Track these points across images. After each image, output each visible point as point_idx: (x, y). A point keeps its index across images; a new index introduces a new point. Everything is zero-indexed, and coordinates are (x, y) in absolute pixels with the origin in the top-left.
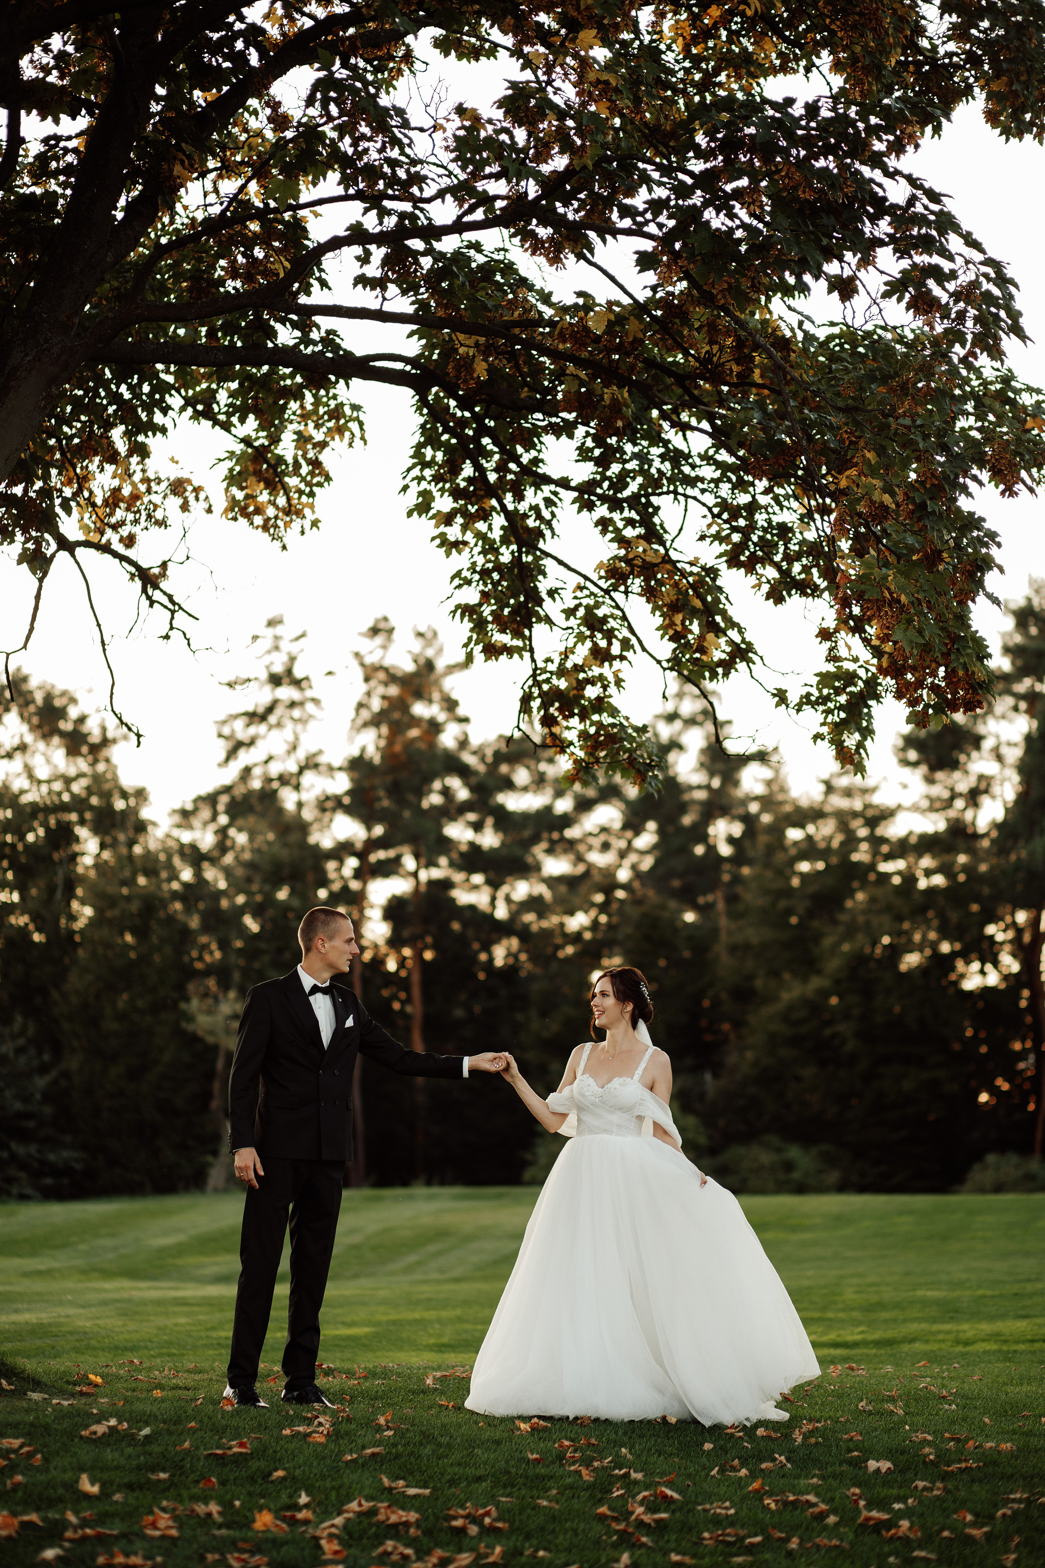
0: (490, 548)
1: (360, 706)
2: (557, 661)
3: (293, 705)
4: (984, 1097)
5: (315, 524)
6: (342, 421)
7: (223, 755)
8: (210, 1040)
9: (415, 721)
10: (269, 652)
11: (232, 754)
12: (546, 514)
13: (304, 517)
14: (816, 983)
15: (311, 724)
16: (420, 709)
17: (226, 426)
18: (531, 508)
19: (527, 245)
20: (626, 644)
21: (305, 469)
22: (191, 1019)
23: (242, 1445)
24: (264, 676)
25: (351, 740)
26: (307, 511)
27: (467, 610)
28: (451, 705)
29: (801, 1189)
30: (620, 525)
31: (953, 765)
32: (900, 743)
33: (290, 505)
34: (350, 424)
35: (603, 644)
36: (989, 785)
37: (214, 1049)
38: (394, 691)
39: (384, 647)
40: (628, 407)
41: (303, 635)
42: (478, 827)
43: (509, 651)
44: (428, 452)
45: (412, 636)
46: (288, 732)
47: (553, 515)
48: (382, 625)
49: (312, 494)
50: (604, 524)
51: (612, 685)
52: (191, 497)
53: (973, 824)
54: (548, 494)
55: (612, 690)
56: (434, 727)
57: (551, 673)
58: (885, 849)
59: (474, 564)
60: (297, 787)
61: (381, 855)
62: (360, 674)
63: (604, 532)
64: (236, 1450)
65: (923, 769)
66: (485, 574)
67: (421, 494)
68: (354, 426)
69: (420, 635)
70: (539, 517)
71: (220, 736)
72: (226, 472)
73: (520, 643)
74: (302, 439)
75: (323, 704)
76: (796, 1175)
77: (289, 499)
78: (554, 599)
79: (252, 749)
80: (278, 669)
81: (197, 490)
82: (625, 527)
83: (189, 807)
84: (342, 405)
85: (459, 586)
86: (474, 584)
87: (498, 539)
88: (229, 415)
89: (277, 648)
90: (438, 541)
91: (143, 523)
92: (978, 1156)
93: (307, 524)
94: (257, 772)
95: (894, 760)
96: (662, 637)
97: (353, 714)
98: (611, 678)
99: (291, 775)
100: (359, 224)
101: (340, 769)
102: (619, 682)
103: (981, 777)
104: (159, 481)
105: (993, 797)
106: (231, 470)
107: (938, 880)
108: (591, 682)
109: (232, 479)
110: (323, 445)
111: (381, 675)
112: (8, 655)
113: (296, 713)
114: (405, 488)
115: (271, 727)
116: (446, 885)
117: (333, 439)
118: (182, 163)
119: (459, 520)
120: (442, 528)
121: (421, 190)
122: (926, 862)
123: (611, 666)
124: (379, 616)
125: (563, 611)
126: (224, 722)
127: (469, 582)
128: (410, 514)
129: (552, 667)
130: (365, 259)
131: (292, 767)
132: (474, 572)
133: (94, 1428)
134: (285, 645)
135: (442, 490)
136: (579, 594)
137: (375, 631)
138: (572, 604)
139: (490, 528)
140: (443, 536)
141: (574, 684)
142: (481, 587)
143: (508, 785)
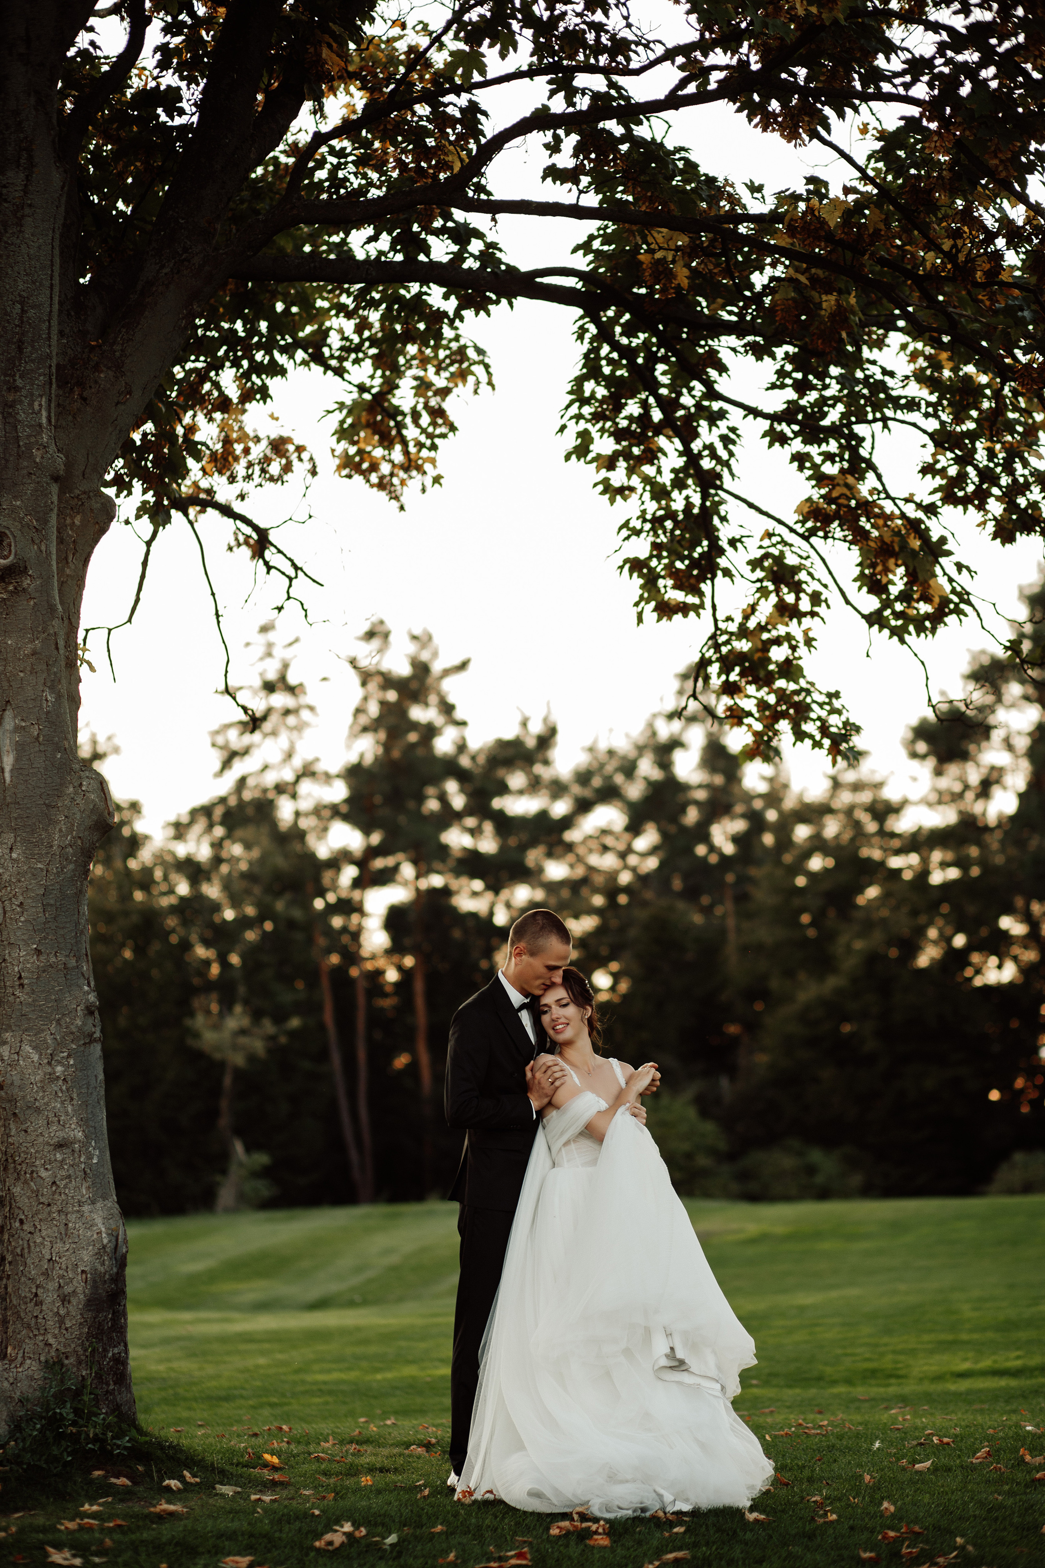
0: (660, 493)
1: (359, 711)
2: (738, 619)
3: (287, 712)
4: (994, 1095)
5: (437, 480)
6: (465, 365)
7: (218, 766)
8: (217, 1056)
9: (415, 726)
10: (261, 659)
11: (227, 764)
12: (723, 454)
13: (425, 473)
14: (833, 982)
15: (307, 732)
16: (418, 714)
17: (340, 372)
18: (705, 447)
19: (757, 120)
20: (816, 598)
21: (425, 420)
22: (197, 1035)
23: (520, 1556)
24: (258, 683)
25: (349, 747)
26: (427, 467)
27: (636, 565)
28: (447, 709)
29: (824, 1194)
30: (818, 460)
31: (964, 756)
32: (910, 735)
33: (410, 460)
34: (474, 368)
35: (790, 598)
36: (1001, 776)
37: (221, 1065)
38: (392, 696)
39: (380, 651)
40: (854, 314)
41: (297, 640)
42: (474, 832)
43: (684, 609)
44: (589, 387)
45: (407, 639)
46: (283, 741)
47: (731, 454)
48: (379, 629)
49: (434, 447)
50: (800, 459)
51: (801, 645)
52: (294, 457)
53: (984, 814)
54: (725, 431)
55: (802, 650)
56: (430, 732)
57: (732, 634)
58: (896, 843)
59: (644, 512)
60: (294, 796)
61: (379, 863)
62: (355, 679)
63: (801, 468)
64: (514, 1562)
65: (931, 763)
66: (657, 522)
67: (580, 435)
68: (478, 370)
69: (414, 638)
70: (714, 455)
71: (214, 745)
72: (335, 425)
73: (696, 600)
74: (423, 386)
75: (319, 710)
76: (819, 1179)
77: (406, 453)
78: (736, 549)
79: (246, 758)
80: (272, 676)
81: (300, 449)
82: (824, 462)
83: (185, 820)
84: (465, 347)
85: (627, 538)
86: (644, 535)
87: (668, 483)
88: (341, 359)
89: (269, 654)
90: (601, 488)
91: (257, 479)
92: (1002, 1155)
93: (428, 481)
94: (251, 782)
95: (903, 753)
96: (860, 589)
97: (350, 719)
98: (800, 637)
99: (287, 784)
100: (545, 108)
101: (338, 776)
102: (809, 642)
103: (993, 768)
104: (257, 440)
105: (1005, 788)
106: (342, 422)
107: (953, 873)
108: (778, 641)
109: (342, 433)
110: (444, 392)
111: (378, 680)
112: (110, 630)
113: (291, 720)
114: (563, 428)
115: (266, 735)
116: (446, 892)
117: (456, 386)
118: (330, 46)
119: (622, 464)
120: (603, 473)
121: (628, 59)
122: (937, 856)
123: (800, 623)
124: (374, 619)
125: (749, 563)
126: (217, 732)
127: (637, 533)
128: (568, 458)
129: (733, 627)
130: (554, 148)
131: (288, 776)
132: (645, 521)
133: (328, 1537)
134: (279, 653)
135: (602, 430)
136: (766, 542)
137: (370, 635)
138: (759, 553)
139: (659, 471)
140: (606, 482)
141: (760, 645)
142: (651, 539)
143: (503, 789)
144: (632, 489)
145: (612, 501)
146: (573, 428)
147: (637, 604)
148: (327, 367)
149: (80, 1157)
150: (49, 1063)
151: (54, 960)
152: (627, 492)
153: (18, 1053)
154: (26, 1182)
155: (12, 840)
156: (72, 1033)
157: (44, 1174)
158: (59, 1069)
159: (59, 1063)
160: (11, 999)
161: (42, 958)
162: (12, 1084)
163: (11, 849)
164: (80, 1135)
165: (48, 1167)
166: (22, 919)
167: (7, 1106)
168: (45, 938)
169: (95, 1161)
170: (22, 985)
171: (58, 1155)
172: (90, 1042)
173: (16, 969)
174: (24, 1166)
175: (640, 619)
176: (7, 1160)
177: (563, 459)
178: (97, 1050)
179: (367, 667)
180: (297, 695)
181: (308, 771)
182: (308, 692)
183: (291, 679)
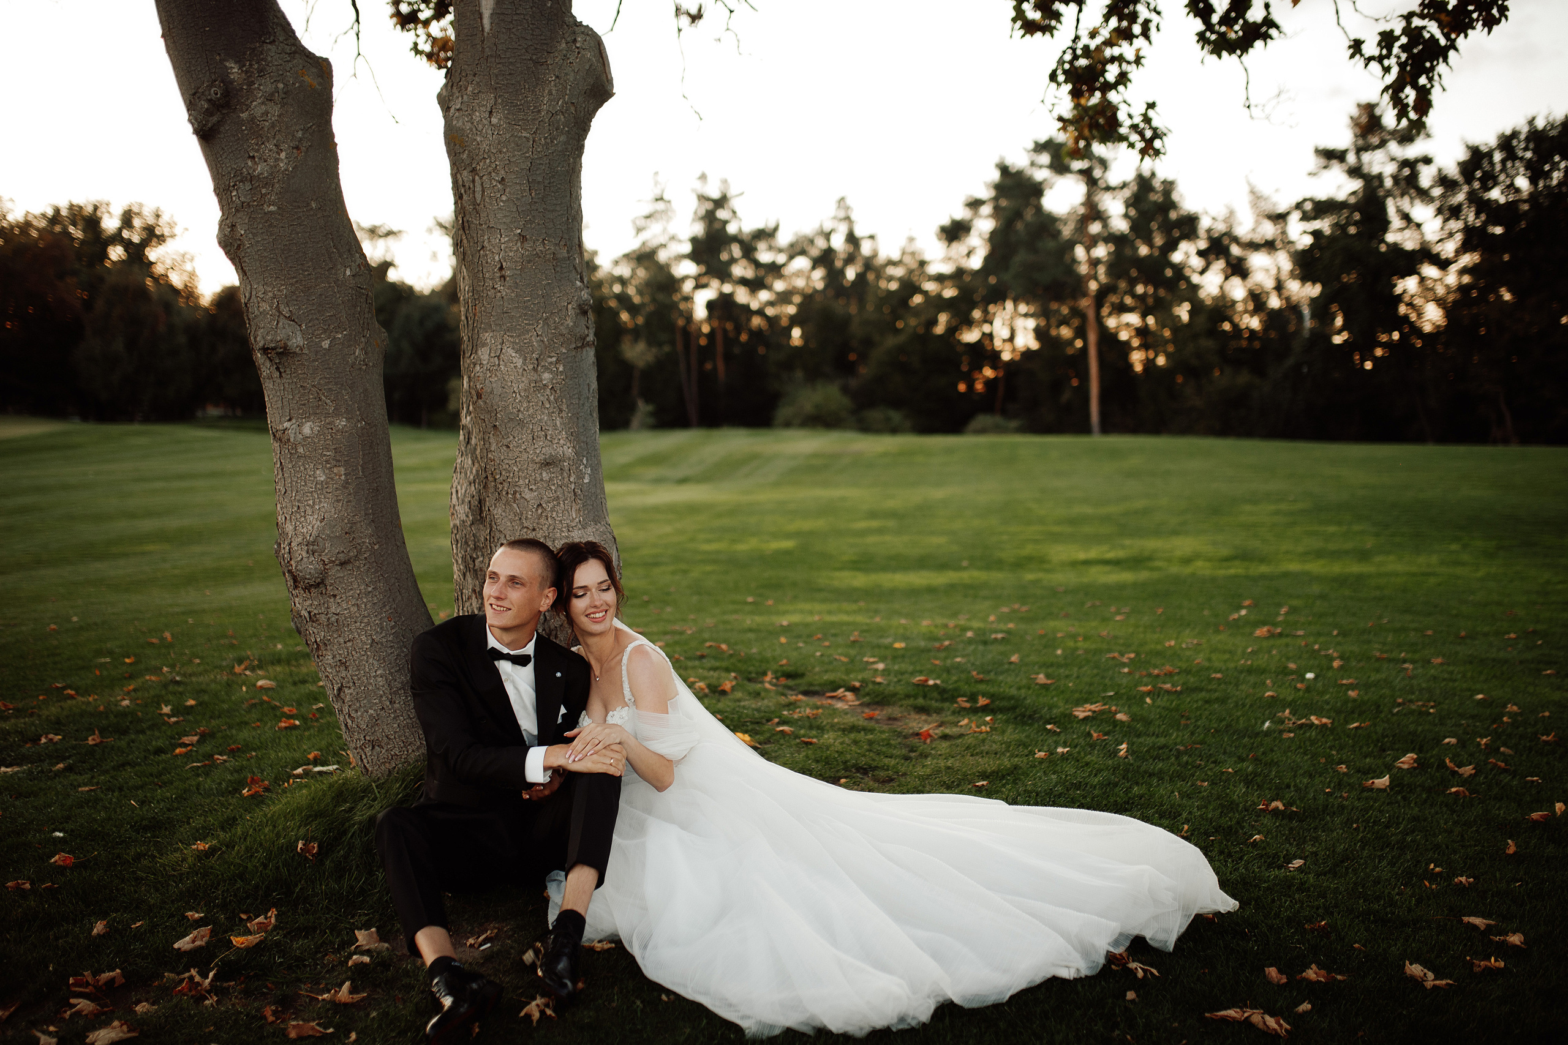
1: (696, 212)
9: (719, 220)
16: (721, 215)
25: (691, 228)
28: (734, 213)
38: (710, 206)
39: (706, 186)
42: (744, 268)
46: (662, 224)
48: (705, 175)
56: (726, 223)
60: (666, 249)
61: (703, 280)
62: (694, 198)
69: (721, 181)
71: (632, 226)
79: (646, 231)
80: (657, 195)
83: (619, 259)
94: (647, 243)
97: (692, 216)
99: (663, 244)
101: (686, 241)
103: (972, 246)
105: (977, 255)
107: (954, 293)
111: (704, 199)
113: (666, 216)
115: (654, 222)
116: (732, 294)
122: (946, 285)
126: (634, 219)
131: (664, 240)
134: (660, 185)
137: (700, 178)
143: (757, 250)
149: (569, 476)
150: (535, 369)
151: (542, 248)
153: (498, 357)
154: (507, 503)
155: (492, 102)
156: (563, 335)
157: (528, 495)
158: (546, 376)
159: (546, 369)
160: (491, 293)
161: (526, 245)
162: (492, 392)
163: (491, 112)
164: (569, 452)
165: (534, 487)
166: (504, 198)
167: (487, 417)
168: (531, 222)
169: (586, 481)
170: (503, 277)
171: (544, 474)
172: (583, 347)
173: (497, 258)
174: (506, 485)
176: (487, 477)
178: (590, 354)
179: (699, 193)
180: (668, 204)
181: (673, 238)
182: (673, 203)
183: (666, 197)
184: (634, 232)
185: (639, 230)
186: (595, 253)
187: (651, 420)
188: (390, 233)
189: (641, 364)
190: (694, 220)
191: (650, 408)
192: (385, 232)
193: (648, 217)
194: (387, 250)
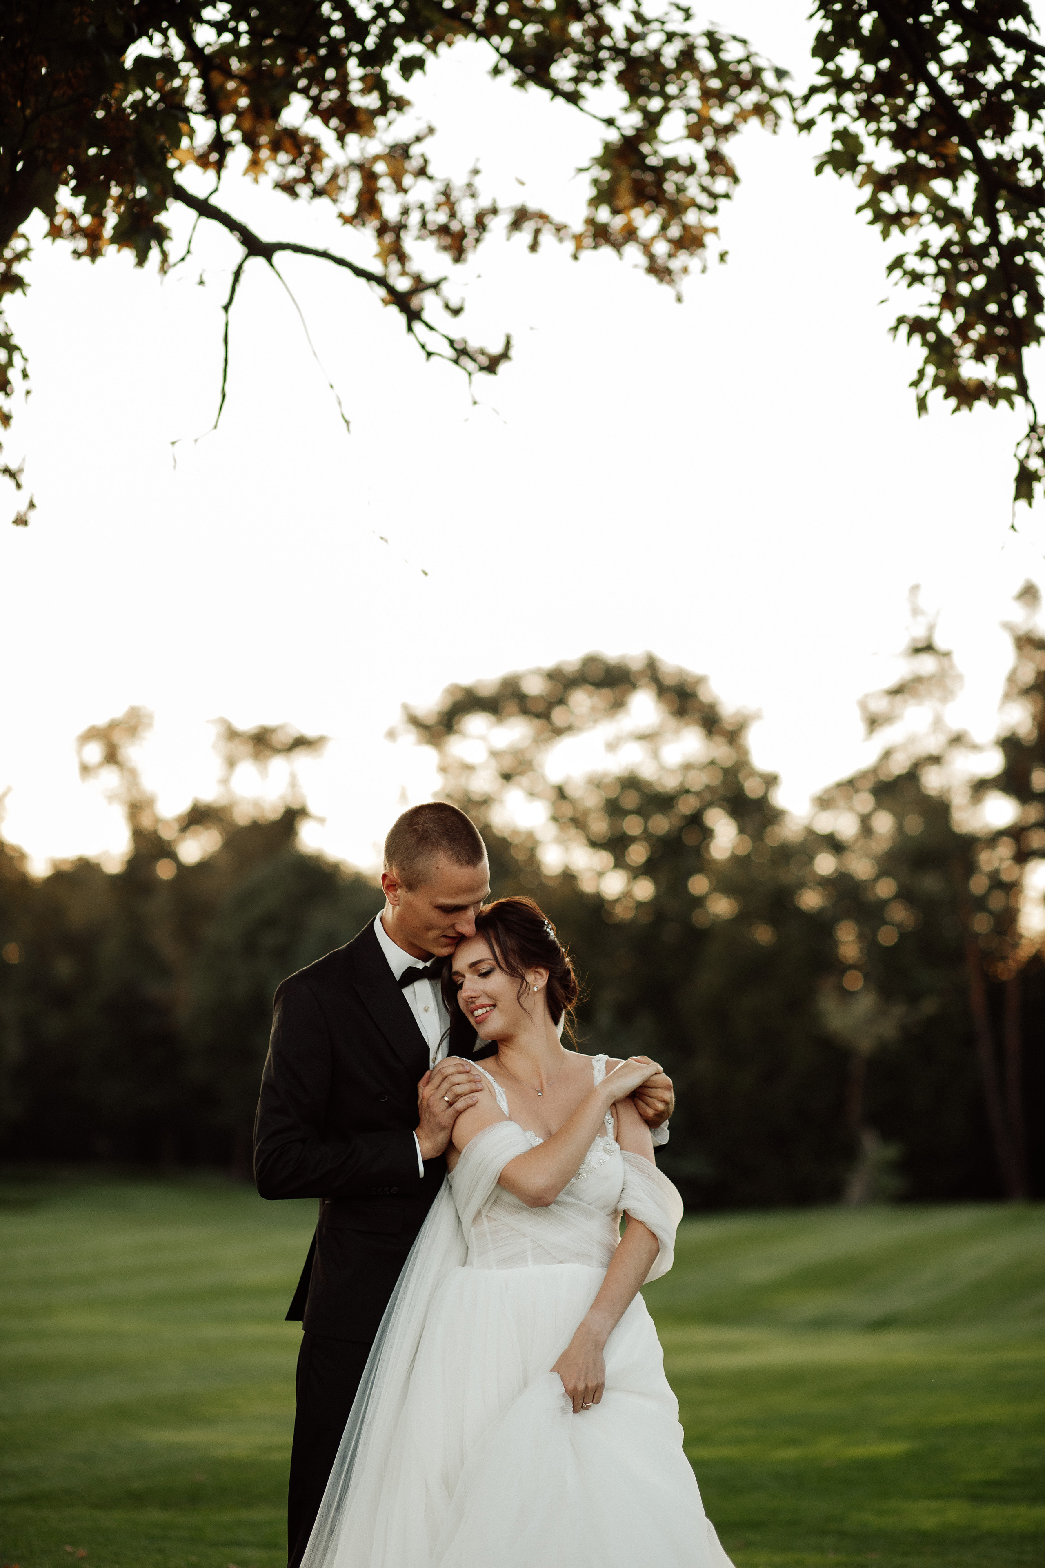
5: (721, 256)
11: (871, 730)
13: (706, 249)
15: (955, 702)
17: (575, 99)
27: (917, 327)
43: (995, 395)
67: (839, 136)
72: (590, 186)
86: (928, 279)
90: (867, 213)
93: (711, 258)
101: (992, 746)
106: (598, 183)
109: (600, 196)
110: (728, 131)
114: (810, 124)
120: (876, 195)
127: (916, 278)
128: (819, 170)
135: (878, 133)
139: (956, 190)
140: (876, 206)
142: (940, 286)
144: (913, 214)
145: (885, 234)
146: (826, 126)
147: (915, 384)
148: (557, 92)
152: (906, 220)
175: (922, 405)
177: (813, 172)
179: (1022, 630)
180: (945, 661)
181: (957, 740)
182: (956, 658)
183: (940, 643)
184: (861, 727)
185: (874, 722)
186: (771, 781)
187: (894, 1183)
188: (300, 743)
189: (865, 1044)
190: (1007, 697)
191: (890, 1152)
192: (290, 741)
193: (898, 691)
194: (293, 783)
